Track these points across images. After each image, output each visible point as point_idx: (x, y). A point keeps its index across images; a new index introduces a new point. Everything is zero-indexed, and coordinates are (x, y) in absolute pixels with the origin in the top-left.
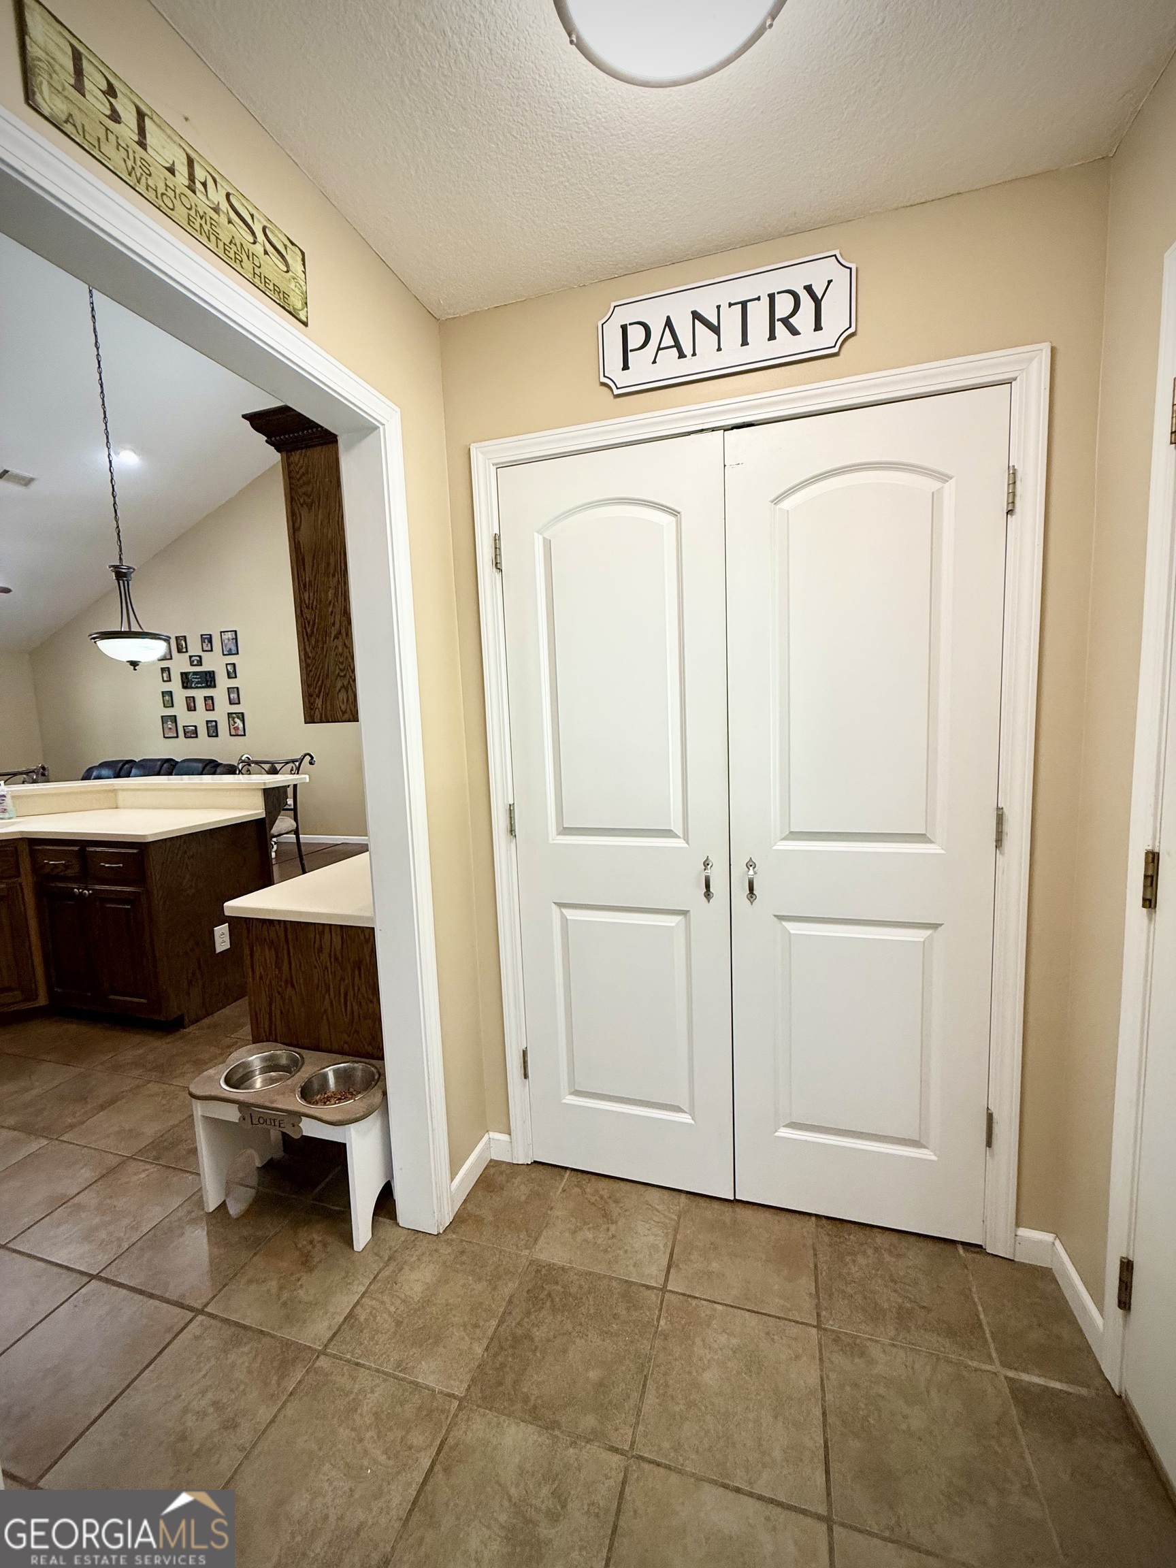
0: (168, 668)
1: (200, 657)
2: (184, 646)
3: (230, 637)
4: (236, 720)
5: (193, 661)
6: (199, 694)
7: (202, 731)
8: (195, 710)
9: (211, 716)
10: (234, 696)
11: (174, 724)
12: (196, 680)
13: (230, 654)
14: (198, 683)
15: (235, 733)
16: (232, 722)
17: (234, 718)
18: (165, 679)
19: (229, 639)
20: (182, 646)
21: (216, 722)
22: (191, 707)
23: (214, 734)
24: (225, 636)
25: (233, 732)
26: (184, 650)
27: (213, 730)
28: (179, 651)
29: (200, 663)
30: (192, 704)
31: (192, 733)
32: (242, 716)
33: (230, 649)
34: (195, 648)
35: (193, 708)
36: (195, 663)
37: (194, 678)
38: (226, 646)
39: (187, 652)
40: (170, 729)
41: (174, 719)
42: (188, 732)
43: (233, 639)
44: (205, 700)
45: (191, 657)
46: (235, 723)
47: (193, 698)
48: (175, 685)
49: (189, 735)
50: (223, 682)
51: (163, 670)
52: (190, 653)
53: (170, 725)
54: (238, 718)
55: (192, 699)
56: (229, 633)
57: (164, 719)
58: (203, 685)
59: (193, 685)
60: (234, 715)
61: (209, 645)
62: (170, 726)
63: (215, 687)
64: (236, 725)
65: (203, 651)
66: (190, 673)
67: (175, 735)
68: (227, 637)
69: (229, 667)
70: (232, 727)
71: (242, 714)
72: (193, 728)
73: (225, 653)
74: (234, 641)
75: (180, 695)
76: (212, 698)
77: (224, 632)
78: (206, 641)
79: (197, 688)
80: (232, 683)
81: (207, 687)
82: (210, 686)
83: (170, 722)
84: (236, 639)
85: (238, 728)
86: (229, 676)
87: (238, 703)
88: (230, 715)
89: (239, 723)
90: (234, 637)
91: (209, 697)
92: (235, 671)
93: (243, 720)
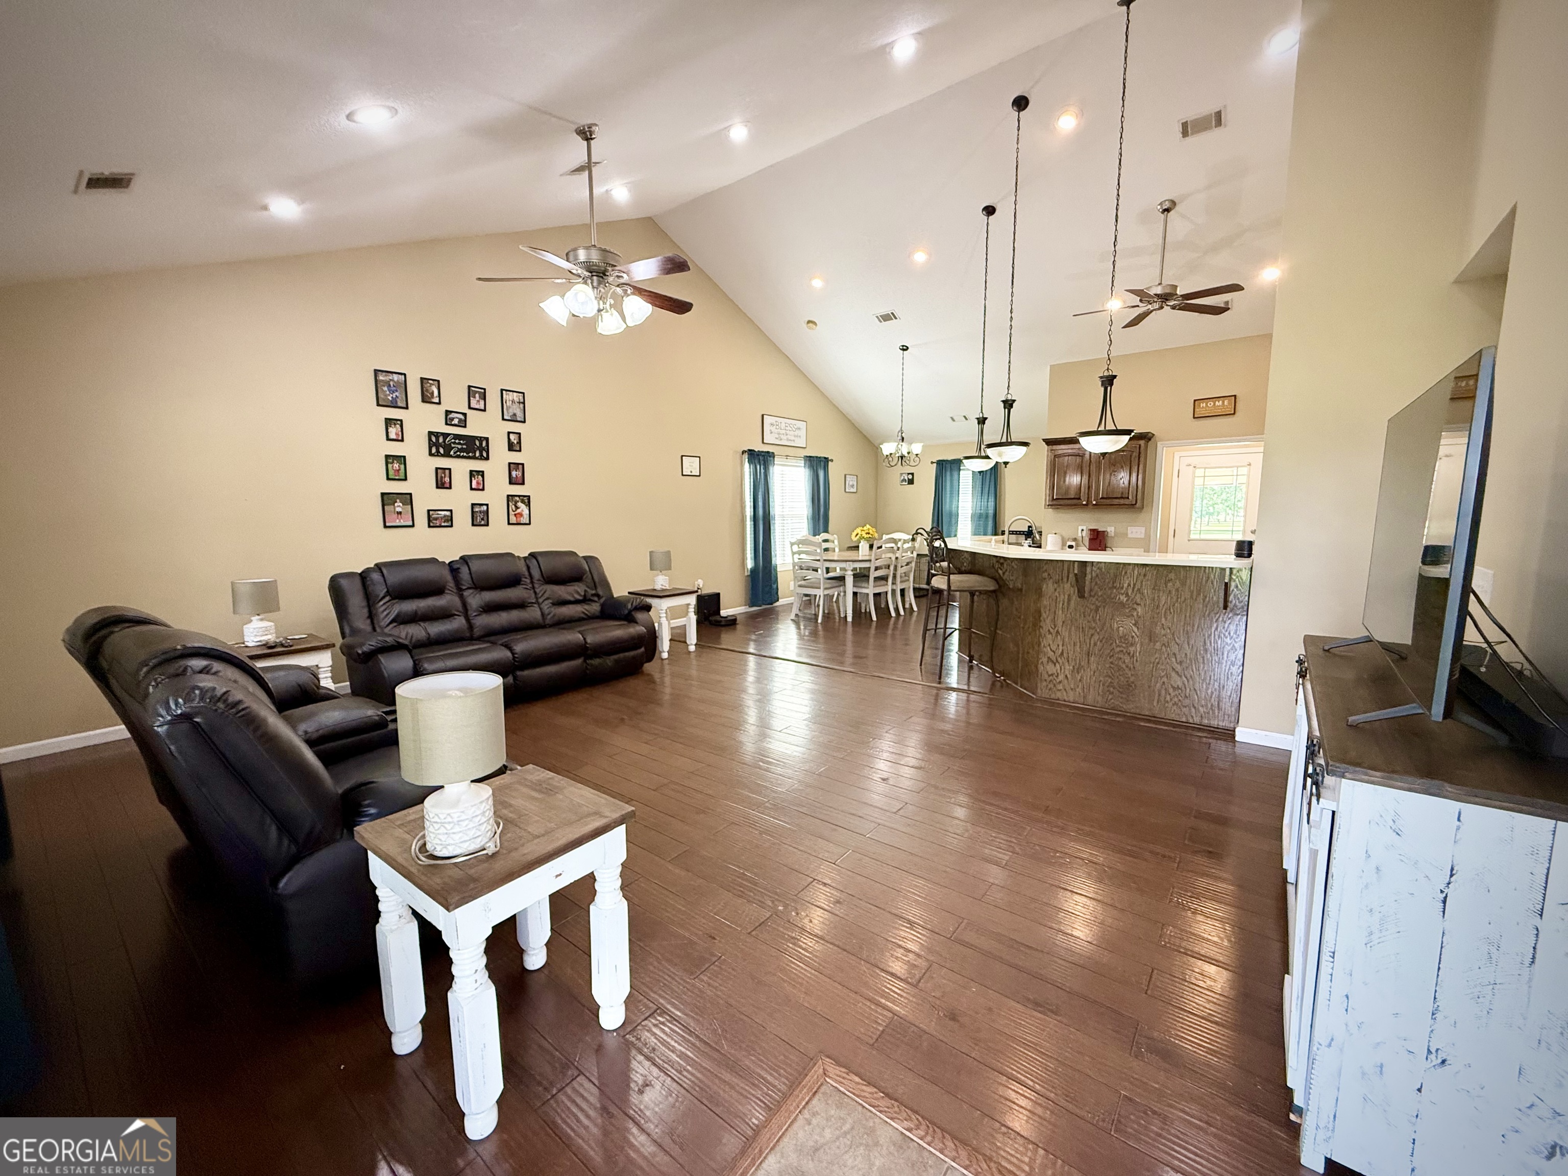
1: (465, 415)
2: (436, 393)
3: (516, 399)
4: (520, 504)
5: (452, 419)
6: (460, 468)
7: (462, 517)
8: (450, 488)
9: (478, 497)
10: (516, 474)
11: (408, 507)
12: (460, 447)
13: (514, 420)
14: (461, 450)
16: (512, 507)
17: (516, 502)
18: (393, 436)
19: (513, 401)
20: (432, 393)
21: (487, 505)
22: (443, 481)
23: (483, 523)
24: (508, 397)
25: (513, 519)
26: (436, 400)
27: (481, 516)
28: (426, 399)
29: (463, 424)
30: (446, 480)
31: (443, 521)
32: (526, 500)
33: (515, 415)
34: (453, 399)
35: (448, 486)
36: (456, 421)
37: (454, 443)
38: (508, 408)
39: (439, 403)
40: (399, 513)
41: (408, 499)
42: (436, 519)
43: (519, 403)
45: (448, 412)
46: (517, 508)
47: (450, 469)
48: (415, 448)
49: (437, 523)
50: (500, 456)
52: (446, 406)
53: (398, 506)
54: (523, 502)
55: (447, 472)
56: (515, 394)
57: (387, 499)
58: (470, 454)
59: (452, 453)
60: (517, 499)
61: (482, 402)
62: (398, 509)
63: (487, 458)
64: (519, 511)
65: (470, 408)
67: (410, 523)
68: (511, 399)
69: (512, 437)
70: (511, 513)
72: (448, 513)
73: (506, 417)
74: (522, 405)
75: (423, 464)
76: (482, 473)
77: (507, 390)
78: (477, 395)
79: (458, 457)
80: (515, 457)
81: (474, 458)
82: (481, 458)
83: (398, 504)
84: (524, 403)
85: (521, 515)
86: (511, 447)
87: (523, 483)
88: (510, 498)
89: (523, 507)
90: (522, 400)
91: (478, 472)
92: (519, 443)
93: (528, 505)
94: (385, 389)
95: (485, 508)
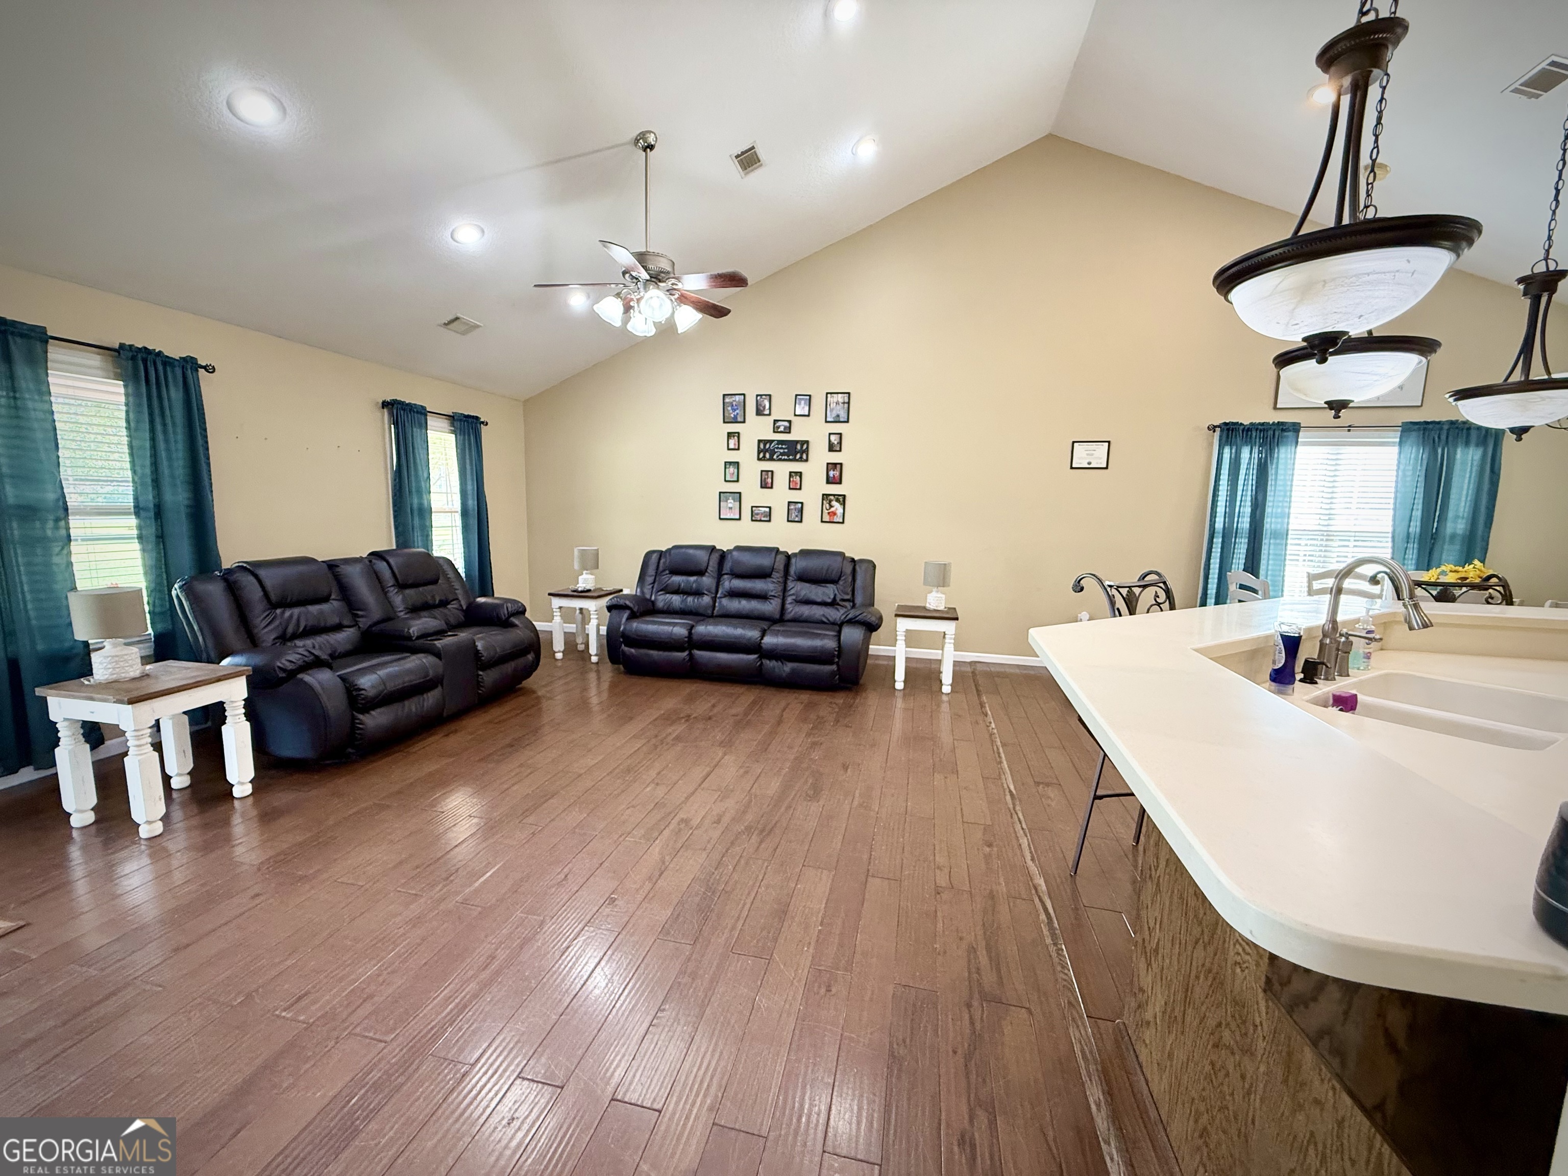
0: (738, 433)
1: (790, 422)
2: (767, 407)
3: (841, 400)
4: (834, 503)
5: (778, 427)
6: (782, 469)
7: (779, 514)
8: (772, 487)
9: (795, 496)
10: (834, 473)
11: (738, 503)
12: (782, 451)
13: (837, 421)
14: (782, 454)
15: (829, 519)
17: (830, 501)
18: (731, 446)
19: (837, 403)
20: (764, 407)
21: (802, 503)
22: (766, 481)
23: (797, 519)
24: (832, 399)
25: (826, 518)
26: (767, 412)
27: (796, 513)
28: (759, 412)
29: (788, 430)
30: (769, 480)
31: (763, 516)
32: (842, 499)
33: (838, 416)
34: (782, 410)
35: (769, 485)
36: (782, 429)
37: (779, 448)
38: (831, 410)
39: (769, 415)
40: (731, 508)
42: (757, 514)
43: (844, 403)
44: (790, 476)
45: (775, 421)
46: (831, 506)
47: (772, 472)
48: (747, 455)
49: (758, 518)
50: (820, 457)
51: (730, 435)
52: (775, 416)
53: (731, 503)
54: (838, 500)
55: (770, 473)
56: (840, 395)
58: (790, 457)
59: (775, 457)
60: (832, 497)
61: (807, 408)
62: (730, 505)
63: (807, 460)
64: (832, 509)
65: (795, 415)
66: (773, 441)
67: (738, 517)
68: (835, 400)
69: (833, 438)
70: (825, 512)
71: (844, 496)
72: (767, 510)
73: (828, 419)
74: (846, 405)
75: (752, 467)
76: (800, 474)
77: (831, 393)
78: (803, 402)
79: (780, 460)
80: (835, 458)
81: (795, 460)
82: (801, 460)
83: (731, 501)
84: (849, 403)
85: (834, 514)
86: (831, 448)
87: (840, 483)
88: (825, 496)
89: (837, 507)
90: (846, 400)
91: (796, 473)
92: (840, 443)
93: (843, 504)
94: (730, 408)
95: (800, 505)
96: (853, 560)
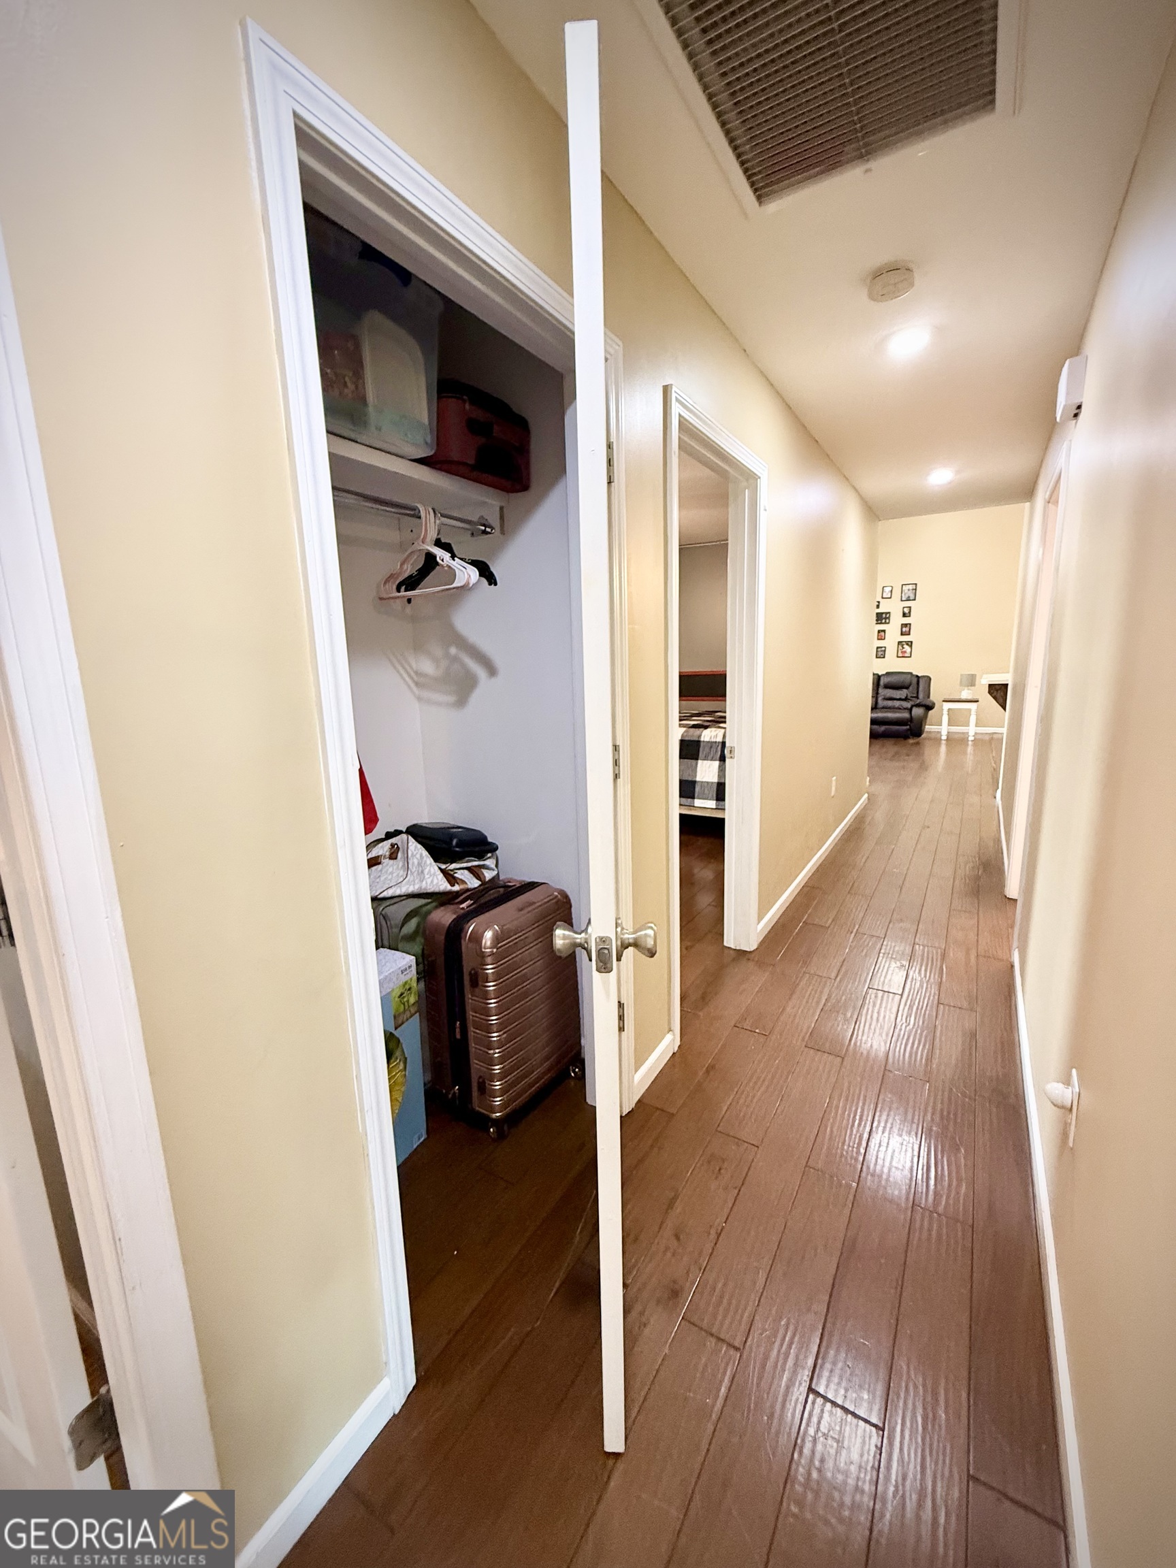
1: (880, 602)
3: (910, 588)
4: (905, 646)
9: (881, 643)
10: (906, 629)
13: (908, 600)
15: (902, 655)
16: (900, 647)
17: (903, 645)
21: (886, 647)
23: (882, 656)
24: (906, 588)
25: (900, 655)
27: (882, 653)
29: (879, 606)
32: (910, 644)
33: (909, 597)
38: (905, 594)
43: (912, 589)
44: (879, 633)
46: (903, 648)
50: (897, 620)
54: (907, 644)
56: (910, 585)
60: (904, 643)
61: (891, 593)
63: (889, 623)
64: (904, 650)
65: (883, 598)
69: (905, 609)
70: (900, 651)
71: (912, 642)
73: (903, 599)
74: (914, 591)
76: (885, 631)
77: (905, 584)
78: (889, 589)
80: (906, 620)
81: (882, 623)
82: (885, 623)
84: (915, 589)
85: (906, 652)
86: (904, 615)
87: (909, 634)
88: (900, 643)
89: (907, 648)
91: (883, 630)
92: (910, 612)
93: (911, 646)
95: (884, 649)
96: (917, 676)
